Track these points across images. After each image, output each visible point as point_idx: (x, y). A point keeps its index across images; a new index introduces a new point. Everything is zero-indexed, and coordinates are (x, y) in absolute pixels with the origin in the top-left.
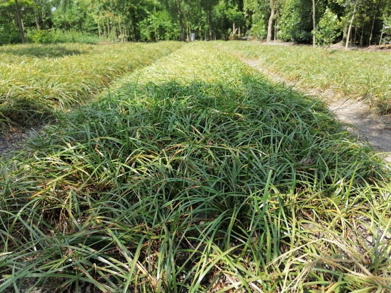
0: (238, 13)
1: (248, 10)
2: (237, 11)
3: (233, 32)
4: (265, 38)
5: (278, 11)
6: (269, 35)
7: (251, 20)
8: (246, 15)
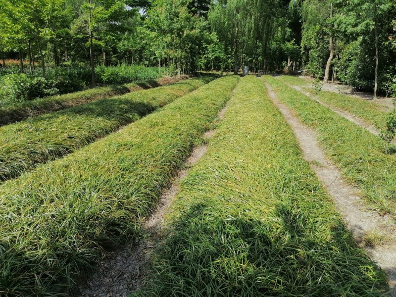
0: (295, 47)
1: (306, 46)
2: (294, 45)
3: (288, 65)
4: (322, 78)
5: (337, 56)
6: (326, 76)
7: (308, 57)
8: (303, 51)
